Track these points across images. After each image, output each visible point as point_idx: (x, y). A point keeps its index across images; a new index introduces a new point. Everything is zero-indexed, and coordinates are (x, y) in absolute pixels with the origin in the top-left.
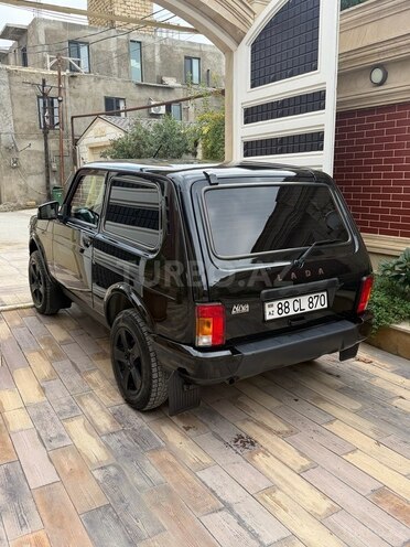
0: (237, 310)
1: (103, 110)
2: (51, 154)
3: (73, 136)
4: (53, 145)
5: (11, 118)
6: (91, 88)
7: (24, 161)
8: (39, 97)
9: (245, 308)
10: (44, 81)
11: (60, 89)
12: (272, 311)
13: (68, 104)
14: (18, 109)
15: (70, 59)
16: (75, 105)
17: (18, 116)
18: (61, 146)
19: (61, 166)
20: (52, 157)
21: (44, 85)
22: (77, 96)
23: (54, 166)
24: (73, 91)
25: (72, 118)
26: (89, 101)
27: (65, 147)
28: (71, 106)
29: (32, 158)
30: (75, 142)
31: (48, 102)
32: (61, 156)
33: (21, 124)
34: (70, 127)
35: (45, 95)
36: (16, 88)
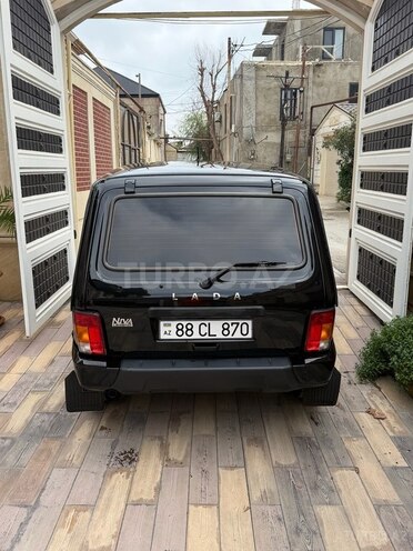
0: (117, 322)
1: (347, 97)
2: (286, 144)
3: (311, 125)
4: (290, 136)
5: (254, 112)
6: (336, 75)
7: (261, 152)
8: (282, 89)
9: (128, 323)
10: (287, 73)
11: (303, 78)
12: (169, 331)
13: (310, 94)
14: (261, 103)
15: (323, 47)
16: (318, 94)
17: (260, 109)
18: (297, 137)
19: (295, 157)
20: (287, 148)
21: (287, 77)
22: (321, 84)
23: (288, 158)
24: (318, 80)
25: (312, 108)
26: (333, 89)
27: (301, 137)
28: (313, 95)
29: (269, 150)
30: (313, 133)
31: (290, 94)
32: (296, 147)
33: (263, 117)
34: (309, 118)
35: (287, 87)
36: (261, 83)
